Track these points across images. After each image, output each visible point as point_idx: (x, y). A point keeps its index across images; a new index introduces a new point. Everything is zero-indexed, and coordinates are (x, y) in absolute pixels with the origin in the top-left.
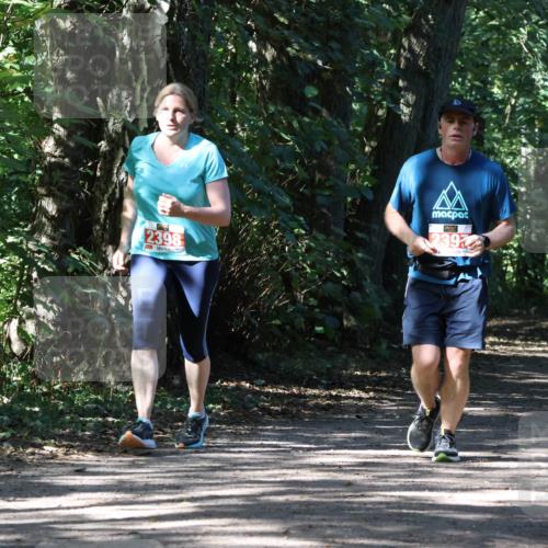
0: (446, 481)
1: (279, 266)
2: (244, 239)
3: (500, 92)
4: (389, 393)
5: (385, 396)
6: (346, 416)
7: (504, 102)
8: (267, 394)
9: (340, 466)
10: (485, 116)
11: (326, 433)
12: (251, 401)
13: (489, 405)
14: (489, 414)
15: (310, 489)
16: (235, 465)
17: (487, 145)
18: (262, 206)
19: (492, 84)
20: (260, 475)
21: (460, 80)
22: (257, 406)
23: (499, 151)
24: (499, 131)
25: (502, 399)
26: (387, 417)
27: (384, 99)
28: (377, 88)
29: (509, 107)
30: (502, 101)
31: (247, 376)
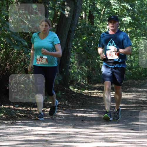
0: (80, 139)
1: (24, 66)
2: (12, 57)
3: (99, 7)
4: (61, 109)
5: (60, 110)
6: (46, 117)
7: (101, 10)
8: (19, 110)
9: (44, 135)
10: (94, 15)
11: (39, 123)
12: (14, 112)
13: (95, 114)
14: (95, 116)
15: (33, 143)
16: (8, 134)
17: (95, 25)
18: (18, 46)
19: (97, 4)
20: (16, 138)
21: (86, 2)
22: (16, 114)
23: (99, 27)
24: (99, 20)
25: (99, 111)
26: (60, 118)
27: (60, 9)
28: (57, 5)
29: (102, 12)
30: (100, 10)
31: (12, 104)
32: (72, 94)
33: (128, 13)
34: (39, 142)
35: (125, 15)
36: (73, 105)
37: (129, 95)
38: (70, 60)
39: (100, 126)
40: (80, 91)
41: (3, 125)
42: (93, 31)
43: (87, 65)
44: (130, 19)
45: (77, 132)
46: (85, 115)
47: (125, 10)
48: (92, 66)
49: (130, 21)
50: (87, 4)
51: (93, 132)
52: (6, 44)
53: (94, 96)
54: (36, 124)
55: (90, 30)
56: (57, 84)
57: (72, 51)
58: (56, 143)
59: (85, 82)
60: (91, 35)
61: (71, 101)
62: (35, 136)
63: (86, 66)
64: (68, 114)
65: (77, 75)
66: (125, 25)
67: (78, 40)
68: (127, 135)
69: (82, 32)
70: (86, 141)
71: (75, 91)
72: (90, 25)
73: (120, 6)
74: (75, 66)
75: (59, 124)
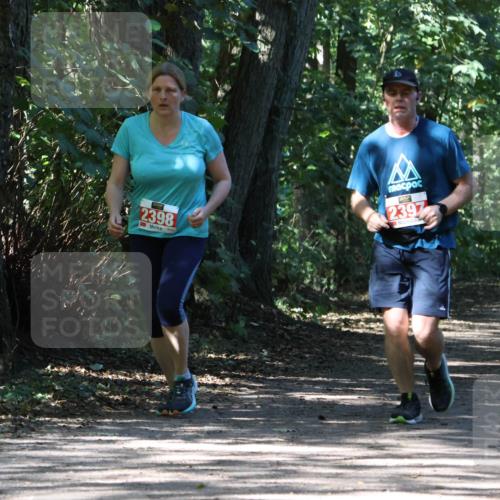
0: (313, 481)
2: (77, 199)
3: (373, 26)
4: (248, 379)
5: (243, 382)
7: (378, 38)
8: (106, 381)
9: (191, 466)
10: (357, 55)
11: (175, 426)
12: (87, 389)
13: (365, 393)
14: (363, 403)
15: (156, 493)
16: (68, 465)
17: (359, 89)
18: (97, 162)
19: (365, 17)
20: (97, 476)
21: (327, 12)
22: (94, 395)
23: (373, 96)
24: (373, 72)
25: (379, 386)
26: (246, 407)
27: (239, 35)
28: (230, 22)
29: (384, 44)
30: (376, 38)
31: (82, 360)
32: (284, 324)
33: (472, 48)
34: (174, 489)
35: (463, 56)
36: (288, 363)
37: (481, 328)
38: (276, 209)
39: (384, 435)
40: (311, 314)
41: (52, 433)
42: (355, 112)
43: (335, 225)
44: (479, 70)
45: (304, 458)
46: (329, 397)
47: (462, 39)
48: (350, 230)
49: (480, 75)
50: (330, 17)
51: (359, 458)
52: (59, 155)
53: (361, 331)
54: (165, 429)
55: (341, 106)
56: (234, 290)
57: (282, 179)
58: (234, 493)
59: (329, 284)
60: (344, 123)
61: (283, 349)
62: (159, 469)
63: (332, 231)
64: (272, 396)
65: (301, 262)
66: (462, 89)
67: (301, 140)
68: (474, 467)
69: (316, 112)
70: (335, 489)
71: (294, 316)
72: (340, 90)
73: (445, 24)
74: (292, 231)
75: (242, 428)
